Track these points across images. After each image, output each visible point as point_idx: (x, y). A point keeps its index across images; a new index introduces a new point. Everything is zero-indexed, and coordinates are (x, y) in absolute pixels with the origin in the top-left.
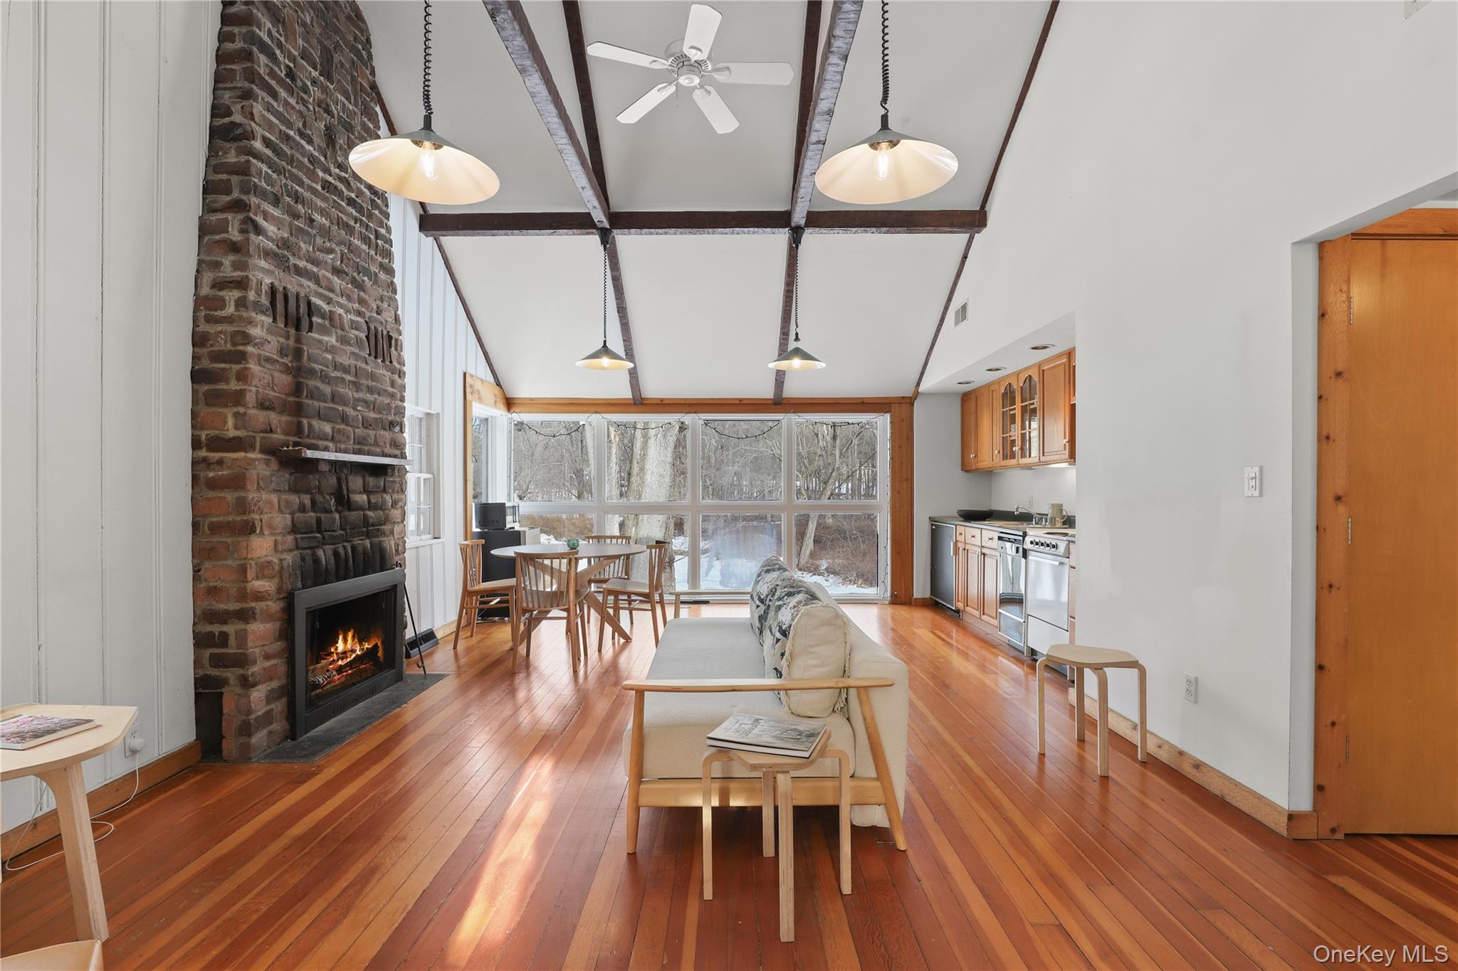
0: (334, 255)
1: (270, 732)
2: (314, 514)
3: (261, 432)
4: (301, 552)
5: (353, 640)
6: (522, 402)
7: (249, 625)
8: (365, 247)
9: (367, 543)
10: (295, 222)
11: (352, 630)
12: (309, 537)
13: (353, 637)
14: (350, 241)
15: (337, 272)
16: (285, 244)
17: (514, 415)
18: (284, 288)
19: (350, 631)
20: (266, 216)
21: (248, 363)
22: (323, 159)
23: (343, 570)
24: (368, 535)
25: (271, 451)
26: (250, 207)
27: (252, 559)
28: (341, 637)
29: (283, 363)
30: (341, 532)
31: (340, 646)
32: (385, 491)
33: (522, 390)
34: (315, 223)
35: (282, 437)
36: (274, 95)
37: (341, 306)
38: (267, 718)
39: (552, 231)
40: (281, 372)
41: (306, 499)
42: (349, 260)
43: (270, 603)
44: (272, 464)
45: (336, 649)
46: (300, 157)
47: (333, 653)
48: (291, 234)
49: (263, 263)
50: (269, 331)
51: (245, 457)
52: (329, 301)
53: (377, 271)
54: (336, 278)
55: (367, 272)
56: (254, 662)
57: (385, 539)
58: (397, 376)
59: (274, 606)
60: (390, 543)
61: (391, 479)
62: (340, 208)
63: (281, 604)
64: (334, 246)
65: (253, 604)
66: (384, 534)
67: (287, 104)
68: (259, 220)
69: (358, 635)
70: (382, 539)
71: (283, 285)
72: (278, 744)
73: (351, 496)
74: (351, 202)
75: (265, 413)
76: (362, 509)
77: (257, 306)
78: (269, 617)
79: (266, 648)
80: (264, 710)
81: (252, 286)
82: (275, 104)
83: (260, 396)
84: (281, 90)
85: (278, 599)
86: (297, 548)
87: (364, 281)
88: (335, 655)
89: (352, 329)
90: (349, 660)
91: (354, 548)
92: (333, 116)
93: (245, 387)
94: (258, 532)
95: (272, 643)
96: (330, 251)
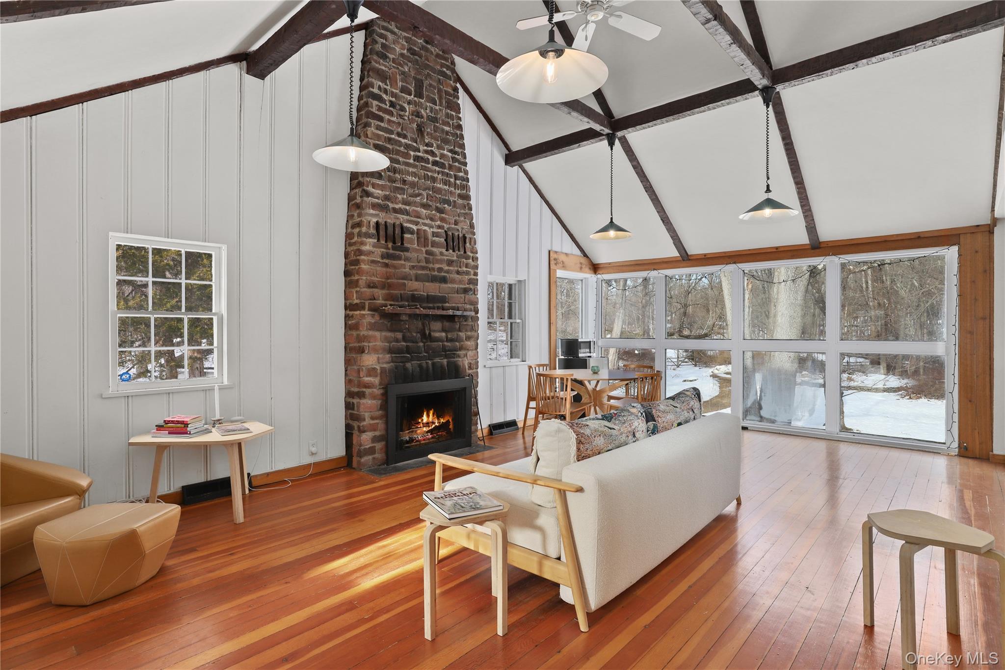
0: (421, 197)
1: (374, 458)
2: (405, 344)
3: (369, 300)
4: (395, 364)
5: (433, 416)
6: (605, 266)
7: (362, 400)
8: (447, 187)
9: (445, 361)
10: (394, 185)
11: (433, 410)
12: (401, 356)
13: (433, 414)
14: (433, 186)
15: (425, 206)
16: (387, 198)
17: (599, 276)
18: (386, 222)
19: (431, 410)
20: (374, 186)
21: (360, 265)
22: (415, 144)
23: (425, 375)
24: (446, 356)
25: (374, 309)
26: (364, 184)
27: (363, 366)
28: (425, 413)
29: (383, 262)
30: (425, 354)
31: (425, 419)
32: (460, 330)
33: (601, 258)
34: (407, 182)
35: (383, 302)
36: (381, 119)
37: (425, 225)
38: (372, 451)
39: (578, 145)
40: (382, 267)
41: (399, 335)
42: (432, 197)
43: (375, 390)
44: (376, 317)
45: (422, 420)
46: (398, 148)
47: (420, 423)
48: (391, 192)
49: (372, 211)
50: (374, 246)
51: (360, 313)
52: (417, 224)
53: (456, 199)
54: (423, 210)
55: (448, 202)
56: (364, 420)
57: (460, 359)
58: (471, 260)
59: (377, 391)
60: (465, 362)
61: (465, 323)
62: (426, 169)
63: (381, 391)
64: (421, 191)
65: (364, 390)
66: (459, 356)
67: (389, 121)
68: (370, 189)
69: (436, 413)
70: (457, 359)
71: (385, 220)
72: (380, 466)
73: (432, 334)
74: (435, 163)
75: (371, 290)
76: (442, 341)
77: (368, 236)
78: (374, 397)
79: (372, 413)
80: (370, 446)
81: (364, 224)
82: (382, 124)
83: (368, 281)
84: (386, 115)
85: (379, 388)
86: (393, 362)
87: (444, 208)
88: (421, 424)
89: (434, 237)
90: (430, 428)
91: (433, 364)
92: (422, 117)
93: (359, 277)
94: (366, 352)
95: (375, 411)
96: (419, 195)
